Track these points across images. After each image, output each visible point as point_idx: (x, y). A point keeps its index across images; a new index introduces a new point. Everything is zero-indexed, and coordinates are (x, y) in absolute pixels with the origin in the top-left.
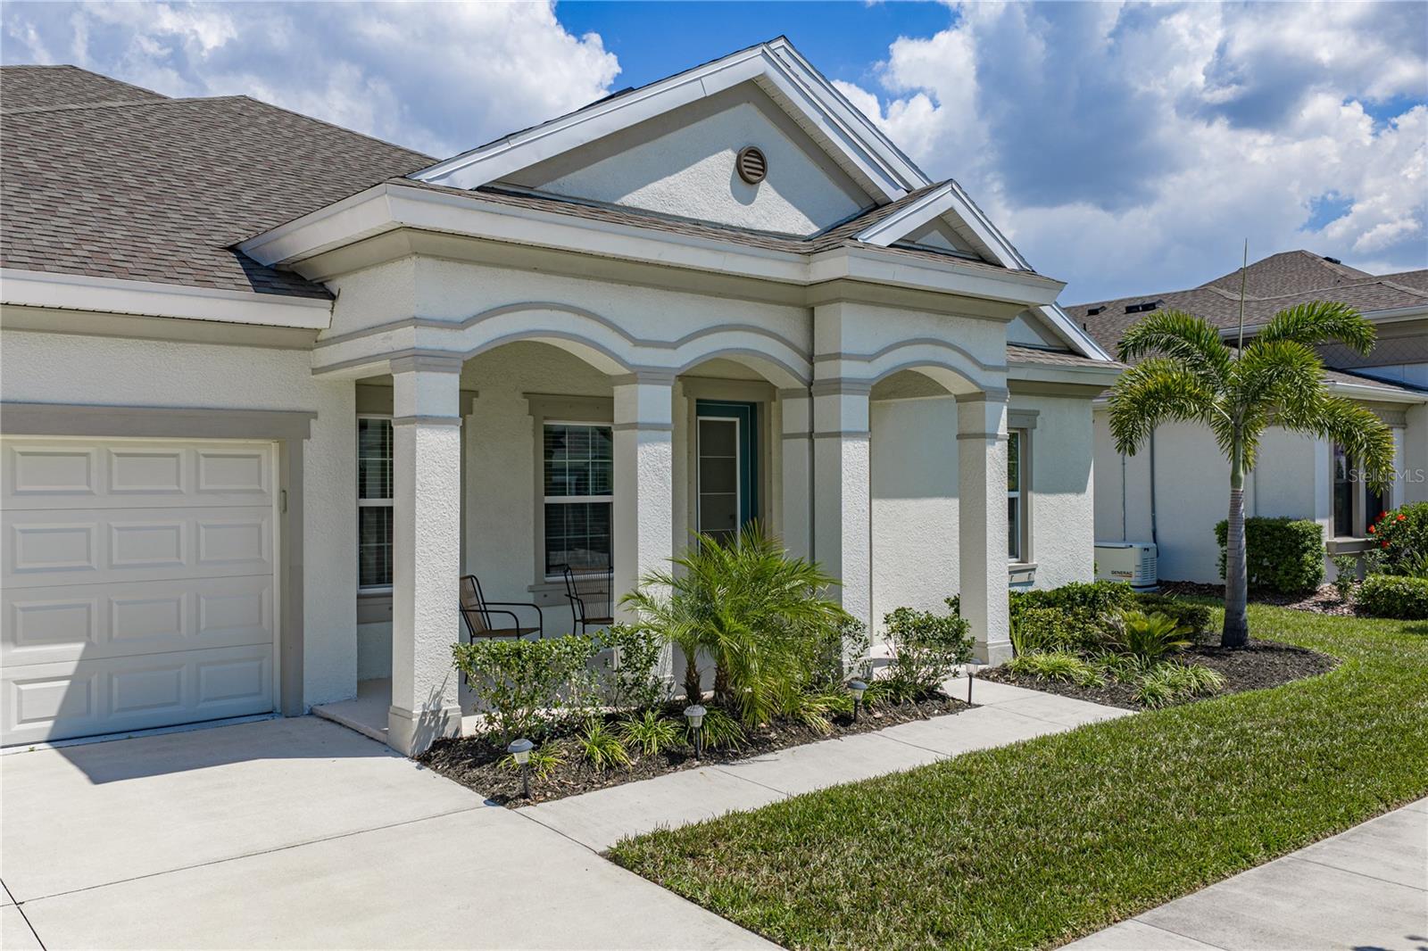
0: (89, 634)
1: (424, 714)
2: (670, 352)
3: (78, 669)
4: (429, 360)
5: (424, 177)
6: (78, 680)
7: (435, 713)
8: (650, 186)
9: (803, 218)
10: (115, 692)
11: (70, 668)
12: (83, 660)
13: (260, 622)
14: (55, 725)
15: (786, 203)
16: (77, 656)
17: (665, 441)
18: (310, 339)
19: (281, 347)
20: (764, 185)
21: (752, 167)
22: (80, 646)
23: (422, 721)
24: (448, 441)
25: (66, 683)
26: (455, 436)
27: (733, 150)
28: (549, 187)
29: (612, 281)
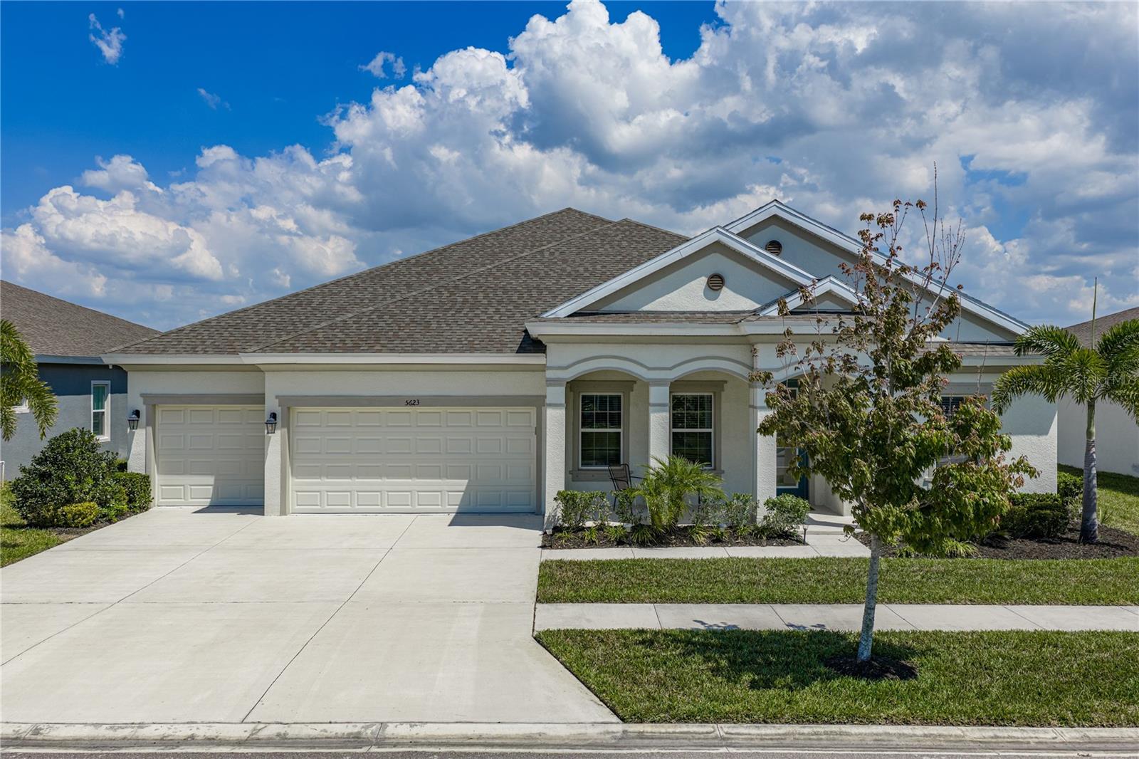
0: (470, 476)
1: (549, 516)
2: (668, 372)
3: (467, 488)
4: (552, 382)
5: (545, 316)
6: (467, 492)
7: (554, 516)
8: (657, 300)
9: (750, 301)
10: (478, 501)
11: (463, 488)
12: (468, 486)
13: (530, 478)
14: (459, 508)
15: (739, 296)
16: (466, 484)
17: (666, 411)
18: (543, 368)
19: (533, 371)
20: (724, 289)
21: (716, 282)
22: (467, 481)
23: (548, 519)
24: (561, 413)
25: (462, 493)
26: (563, 411)
27: (705, 276)
28: (606, 309)
29: (637, 344)
